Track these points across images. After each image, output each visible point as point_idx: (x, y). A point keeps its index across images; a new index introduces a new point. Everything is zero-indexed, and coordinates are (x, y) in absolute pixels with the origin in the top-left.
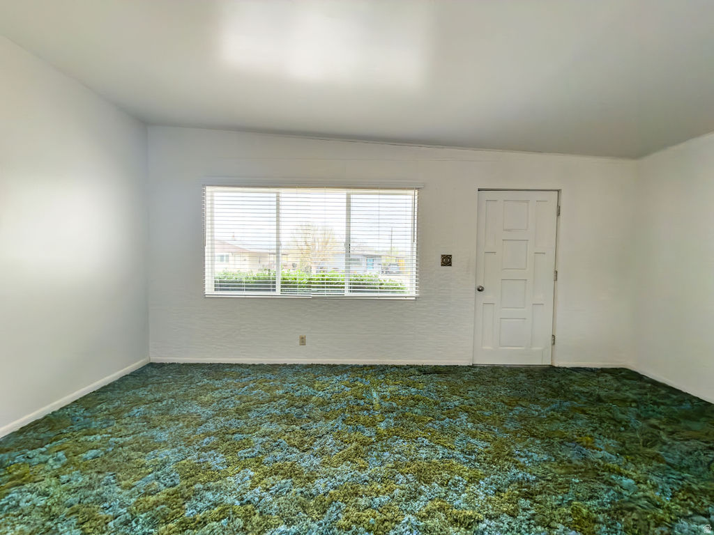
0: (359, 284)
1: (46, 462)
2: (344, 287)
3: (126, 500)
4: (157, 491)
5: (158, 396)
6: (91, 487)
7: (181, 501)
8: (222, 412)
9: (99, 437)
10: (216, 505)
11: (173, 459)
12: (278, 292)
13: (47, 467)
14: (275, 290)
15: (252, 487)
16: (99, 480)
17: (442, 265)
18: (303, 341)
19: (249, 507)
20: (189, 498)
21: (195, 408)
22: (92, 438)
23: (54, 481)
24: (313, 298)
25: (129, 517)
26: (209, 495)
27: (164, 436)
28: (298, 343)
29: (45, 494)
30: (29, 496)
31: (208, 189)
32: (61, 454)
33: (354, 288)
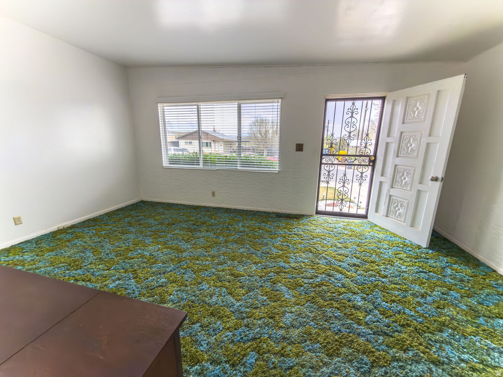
0: (247, 162)
1: (89, 233)
2: (237, 164)
3: (110, 248)
4: (121, 247)
5: (138, 214)
6: (100, 242)
7: (128, 251)
8: (161, 224)
9: (109, 227)
10: (140, 254)
11: (132, 238)
12: (201, 166)
13: (88, 234)
14: (199, 165)
15: (157, 251)
16: (104, 241)
17: (296, 151)
18: (213, 194)
19: (152, 257)
20: (132, 251)
21: (151, 221)
22: (106, 227)
23: (89, 239)
24: (217, 170)
25: (109, 253)
26: (139, 251)
27: (134, 230)
28: (211, 195)
29: (85, 242)
30: (80, 242)
31: (159, 105)
32: (94, 231)
33: (242, 164)
